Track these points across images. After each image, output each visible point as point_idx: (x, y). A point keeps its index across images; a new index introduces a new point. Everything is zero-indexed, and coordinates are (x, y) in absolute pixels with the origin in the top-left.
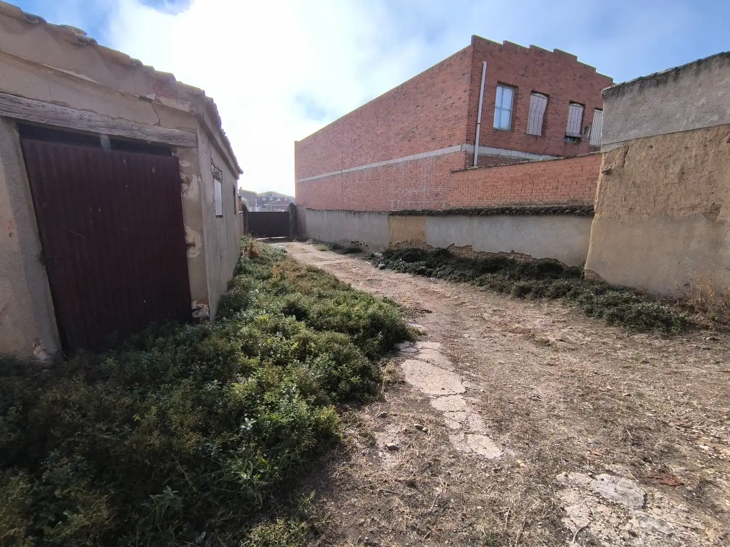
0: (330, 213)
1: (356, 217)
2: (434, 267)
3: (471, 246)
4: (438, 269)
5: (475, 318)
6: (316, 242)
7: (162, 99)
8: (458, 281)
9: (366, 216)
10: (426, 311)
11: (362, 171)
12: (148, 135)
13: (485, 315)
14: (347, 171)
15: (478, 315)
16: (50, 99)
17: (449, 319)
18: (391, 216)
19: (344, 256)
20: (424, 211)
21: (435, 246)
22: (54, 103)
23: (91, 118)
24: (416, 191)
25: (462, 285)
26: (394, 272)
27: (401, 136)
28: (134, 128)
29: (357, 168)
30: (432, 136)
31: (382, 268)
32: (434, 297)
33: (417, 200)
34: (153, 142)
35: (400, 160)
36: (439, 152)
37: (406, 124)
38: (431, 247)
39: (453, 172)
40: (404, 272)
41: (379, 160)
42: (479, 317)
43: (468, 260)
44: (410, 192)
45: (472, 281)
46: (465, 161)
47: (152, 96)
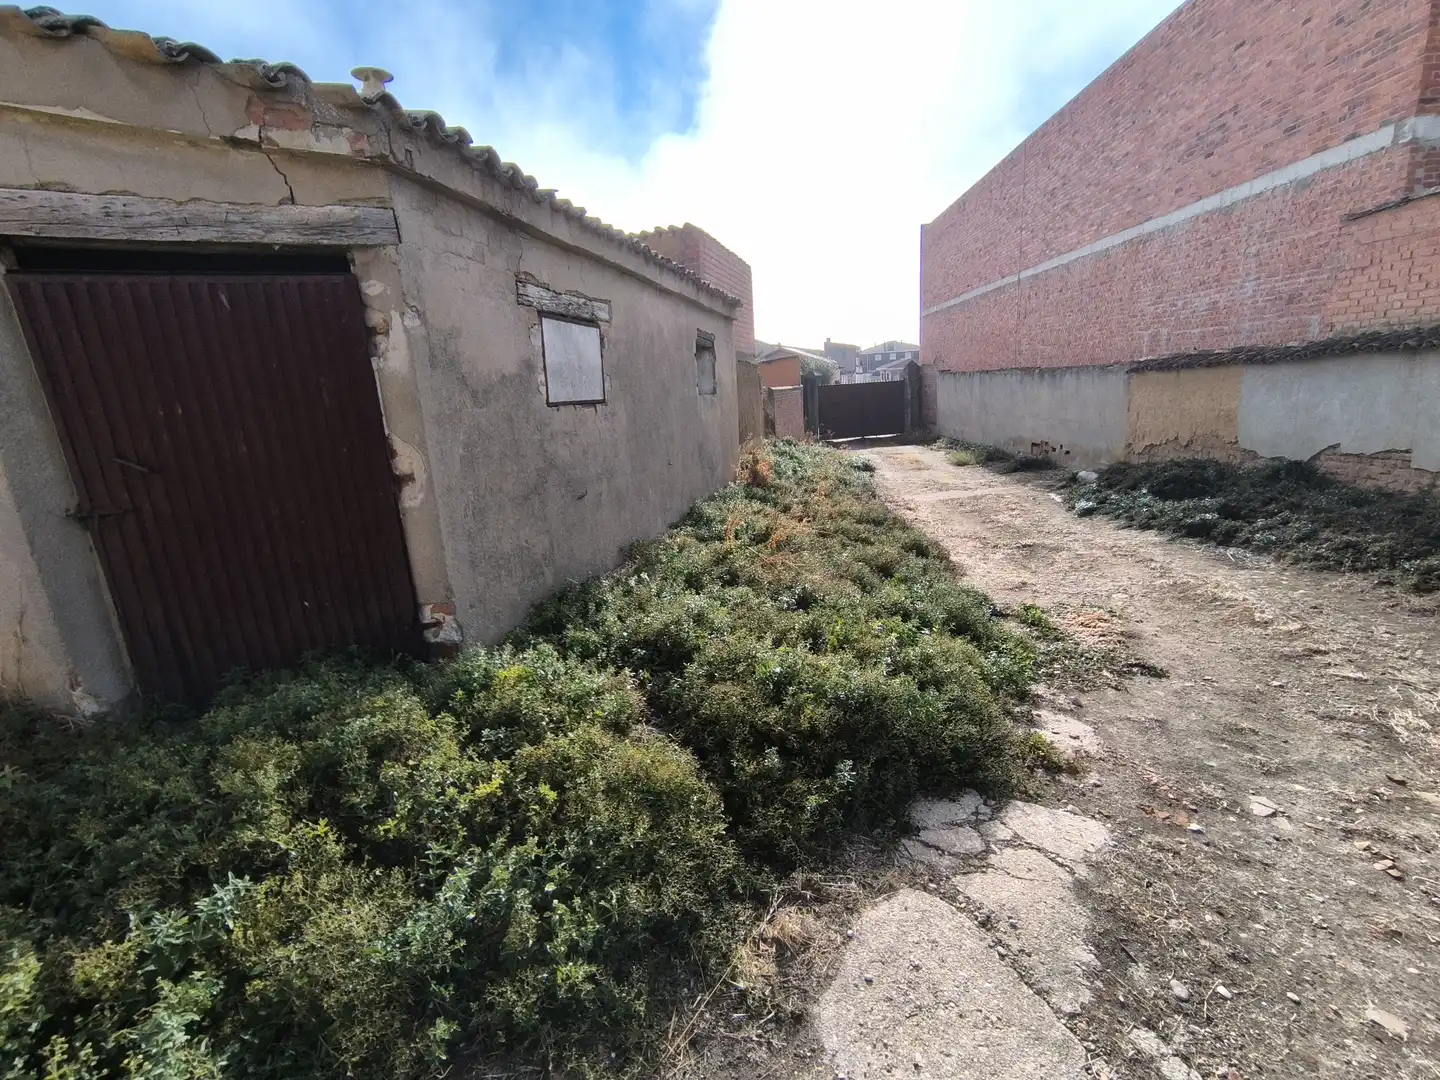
0: (987, 377)
1: (1045, 383)
2: (1250, 518)
3: (1407, 451)
4: (1260, 522)
5: (1344, 727)
6: (954, 444)
7: (275, 134)
8: (1325, 565)
9: (1069, 380)
10: (1143, 667)
11: (1067, 267)
12: (268, 231)
13: (1401, 720)
14: (1030, 272)
15: (1364, 711)
16: (32, 181)
17: (1226, 712)
18: (1135, 376)
19: (1004, 478)
20: (1238, 351)
21: (1266, 453)
22: (42, 187)
23: (127, 209)
24: (1223, 299)
25: (1340, 581)
26: (1115, 523)
27: (1182, 148)
28: (232, 218)
29: (1055, 262)
30: (1287, 123)
31: (1087, 513)
32: (1205, 617)
33: (1221, 324)
34: (283, 246)
35: (1177, 217)
36: (1307, 167)
37: (1198, 111)
38: (1254, 455)
39: (1354, 218)
40: (1145, 527)
41: (1114, 230)
42: (1366, 720)
43: (1390, 496)
44: (1201, 302)
45: (1384, 573)
46: (1411, 173)
47: (251, 133)
